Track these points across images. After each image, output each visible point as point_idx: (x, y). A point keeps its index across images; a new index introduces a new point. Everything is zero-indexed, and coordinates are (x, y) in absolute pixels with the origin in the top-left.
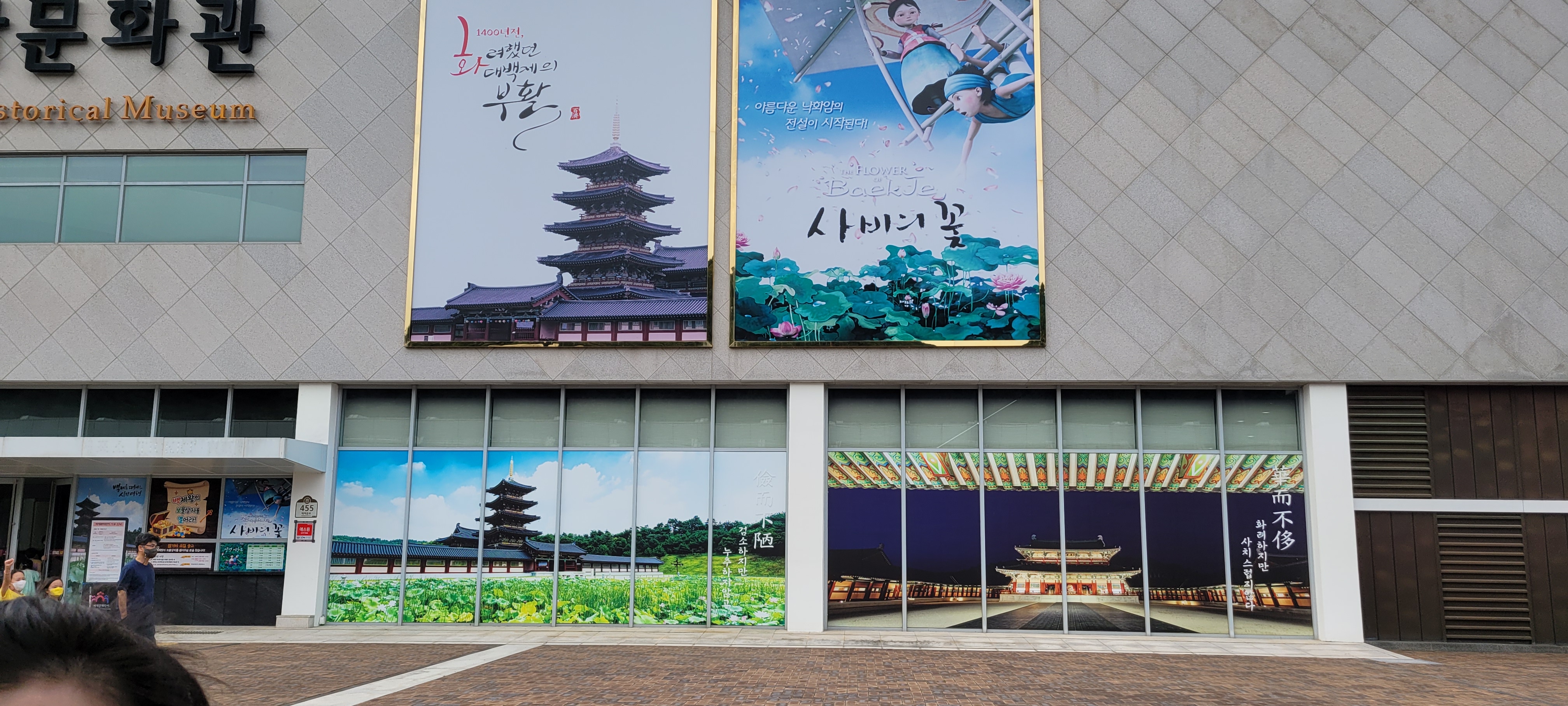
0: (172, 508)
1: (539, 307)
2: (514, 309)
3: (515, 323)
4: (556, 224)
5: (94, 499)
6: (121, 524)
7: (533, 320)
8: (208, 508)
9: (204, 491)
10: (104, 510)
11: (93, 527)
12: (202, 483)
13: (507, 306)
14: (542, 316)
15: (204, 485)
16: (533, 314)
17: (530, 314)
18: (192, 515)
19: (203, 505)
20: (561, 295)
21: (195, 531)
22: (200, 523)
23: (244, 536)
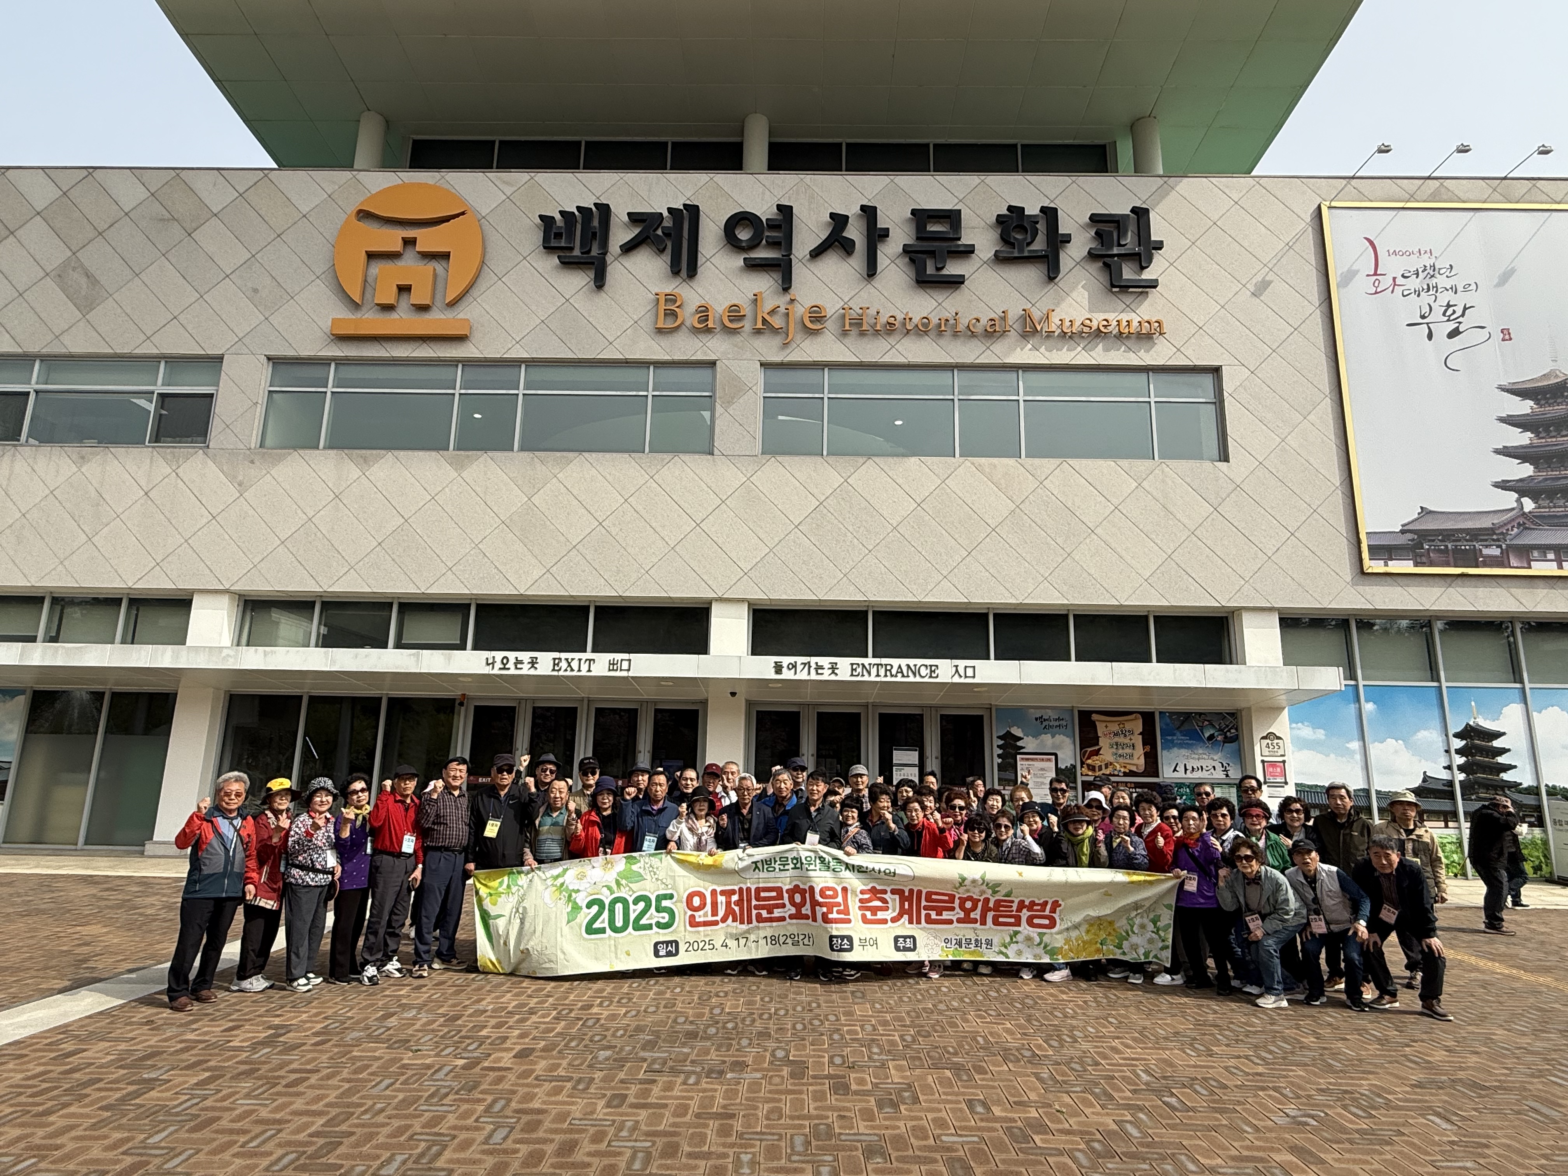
0: (1103, 742)
1: (1502, 533)
2: (1475, 534)
3: (1481, 550)
4: (1505, 447)
5: (1017, 732)
6: (1049, 760)
7: (1500, 546)
8: (1144, 744)
9: (1138, 726)
10: (1029, 744)
11: (1019, 763)
12: (1133, 716)
13: (1467, 531)
14: (1508, 542)
15: (1136, 719)
16: (1498, 540)
17: (1494, 540)
18: (1128, 751)
19: (1138, 740)
20: (1526, 522)
21: (1134, 769)
22: (1139, 761)
23: (1189, 775)
